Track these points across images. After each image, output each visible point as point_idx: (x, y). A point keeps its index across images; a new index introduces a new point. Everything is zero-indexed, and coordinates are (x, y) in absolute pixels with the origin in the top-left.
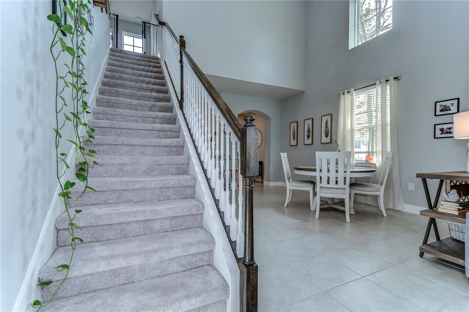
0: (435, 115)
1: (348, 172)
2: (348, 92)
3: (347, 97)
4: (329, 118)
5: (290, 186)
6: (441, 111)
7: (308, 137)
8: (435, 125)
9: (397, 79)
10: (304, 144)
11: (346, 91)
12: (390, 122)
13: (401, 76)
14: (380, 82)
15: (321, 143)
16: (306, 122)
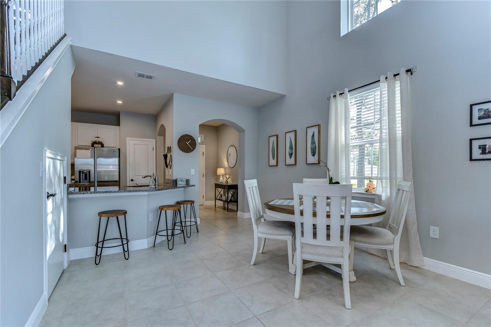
0: (471, 125)
1: (348, 217)
2: (340, 94)
3: (340, 101)
4: (316, 130)
5: (259, 232)
6: (480, 118)
7: (291, 155)
8: (471, 140)
9: (410, 73)
10: (286, 165)
11: (338, 93)
12: (401, 135)
13: (416, 68)
14: (386, 78)
15: (307, 164)
16: (288, 135)
